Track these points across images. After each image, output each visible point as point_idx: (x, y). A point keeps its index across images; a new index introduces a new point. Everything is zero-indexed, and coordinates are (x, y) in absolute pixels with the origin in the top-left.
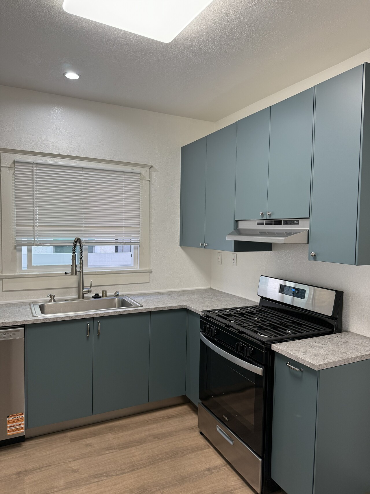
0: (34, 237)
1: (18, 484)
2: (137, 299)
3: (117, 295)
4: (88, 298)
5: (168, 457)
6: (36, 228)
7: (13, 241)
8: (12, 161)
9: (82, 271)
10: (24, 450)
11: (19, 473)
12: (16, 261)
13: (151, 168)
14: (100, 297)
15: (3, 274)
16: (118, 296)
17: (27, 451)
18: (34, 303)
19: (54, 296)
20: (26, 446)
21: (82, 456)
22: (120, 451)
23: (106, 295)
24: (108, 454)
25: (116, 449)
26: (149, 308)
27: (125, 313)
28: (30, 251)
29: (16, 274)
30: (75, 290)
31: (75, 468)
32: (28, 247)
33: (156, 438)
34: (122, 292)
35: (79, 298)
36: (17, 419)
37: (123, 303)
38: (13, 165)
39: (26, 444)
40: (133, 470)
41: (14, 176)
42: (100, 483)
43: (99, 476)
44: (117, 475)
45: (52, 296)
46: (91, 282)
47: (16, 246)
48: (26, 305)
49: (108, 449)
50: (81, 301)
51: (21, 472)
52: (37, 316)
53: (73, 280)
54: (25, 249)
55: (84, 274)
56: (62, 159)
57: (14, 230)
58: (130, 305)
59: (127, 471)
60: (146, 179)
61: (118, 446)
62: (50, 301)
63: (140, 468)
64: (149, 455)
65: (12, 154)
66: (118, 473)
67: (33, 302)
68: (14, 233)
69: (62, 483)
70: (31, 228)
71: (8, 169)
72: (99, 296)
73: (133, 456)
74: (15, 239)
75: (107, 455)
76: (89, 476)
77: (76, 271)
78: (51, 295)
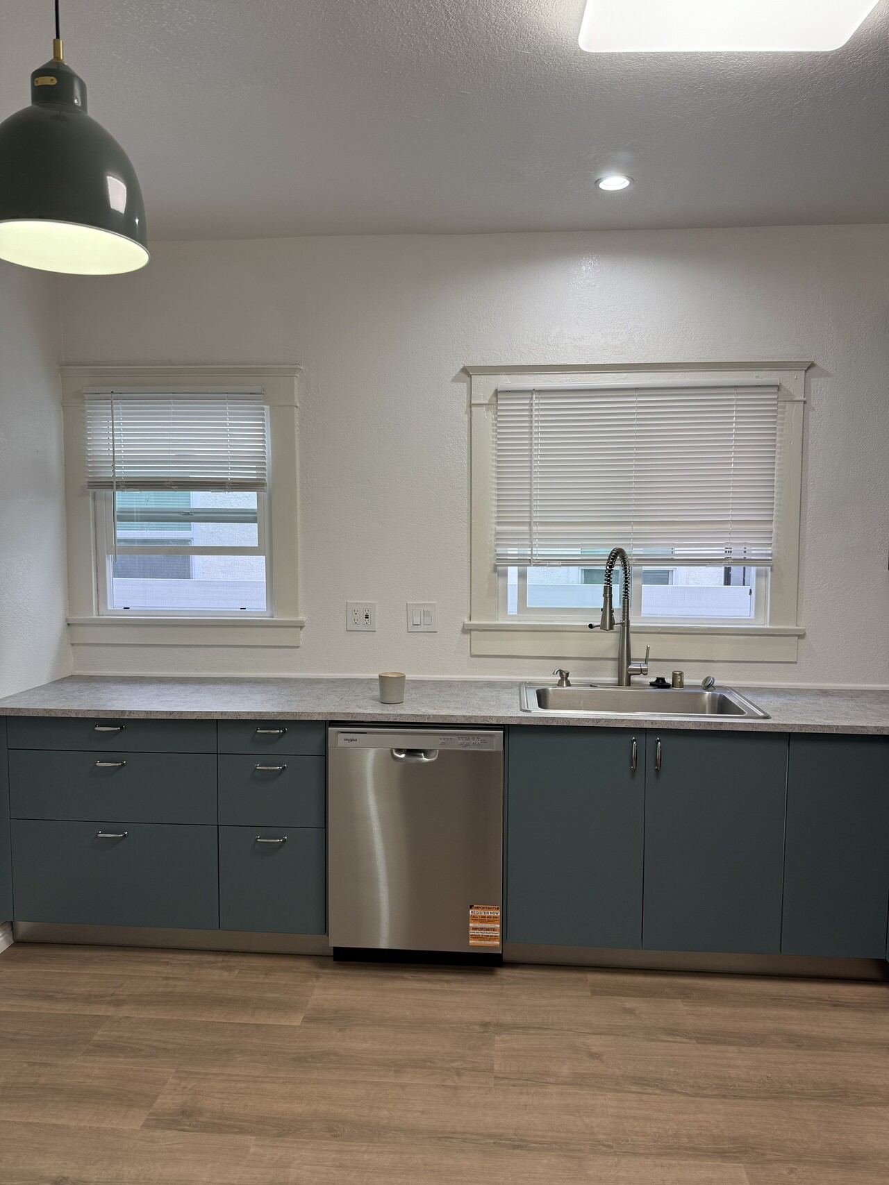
0: (531, 546)
1: (483, 1045)
2: (760, 699)
3: (708, 686)
4: (640, 684)
5: (820, 1095)
6: (535, 528)
7: (492, 556)
8: (492, 392)
9: (626, 623)
10: (499, 984)
11: (485, 1025)
12: (497, 595)
13: (809, 368)
14: (668, 686)
15: (472, 622)
16: (711, 688)
17: (505, 987)
18: (529, 684)
19: (567, 674)
20: (503, 977)
21: (611, 1029)
22: (698, 1045)
23: (681, 682)
24: (671, 1044)
25: (691, 1038)
26: (785, 723)
27: (723, 728)
28: (522, 576)
29: (496, 622)
30: (612, 665)
31: (594, 1049)
32: (520, 567)
33: (793, 1042)
34: (724, 679)
35: (620, 683)
36: (488, 917)
37: (723, 706)
38: (495, 399)
39: (504, 973)
40: (724, 1097)
41: (495, 422)
42: (645, 1097)
43: (646, 1082)
44: (685, 1094)
45: (564, 674)
46: (648, 649)
47: (496, 566)
48: (512, 688)
49: (672, 1032)
50: (625, 689)
51: (489, 1023)
52: (530, 711)
53: (608, 642)
54: (513, 572)
55: (631, 630)
56: (592, 375)
57: (493, 533)
58: (737, 711)
59: (710, 1093)
60: (795, 399)
61: (694, 1033)
62: (560, 684)
63: (742, 1098)
64: (770, 1075)
65: (492, 376)
66: (689, 1091)
67: (526, 683)
68: (493, 538)
69: (565, 1070)
70: (526, 528)
71: (484, 409)
72: (664, 684)
73: (729, 1066)
74: (496, 551)
75: (667, 1044)
76: (622, 1076)
77: (612, 623)
78: (561, 672)
